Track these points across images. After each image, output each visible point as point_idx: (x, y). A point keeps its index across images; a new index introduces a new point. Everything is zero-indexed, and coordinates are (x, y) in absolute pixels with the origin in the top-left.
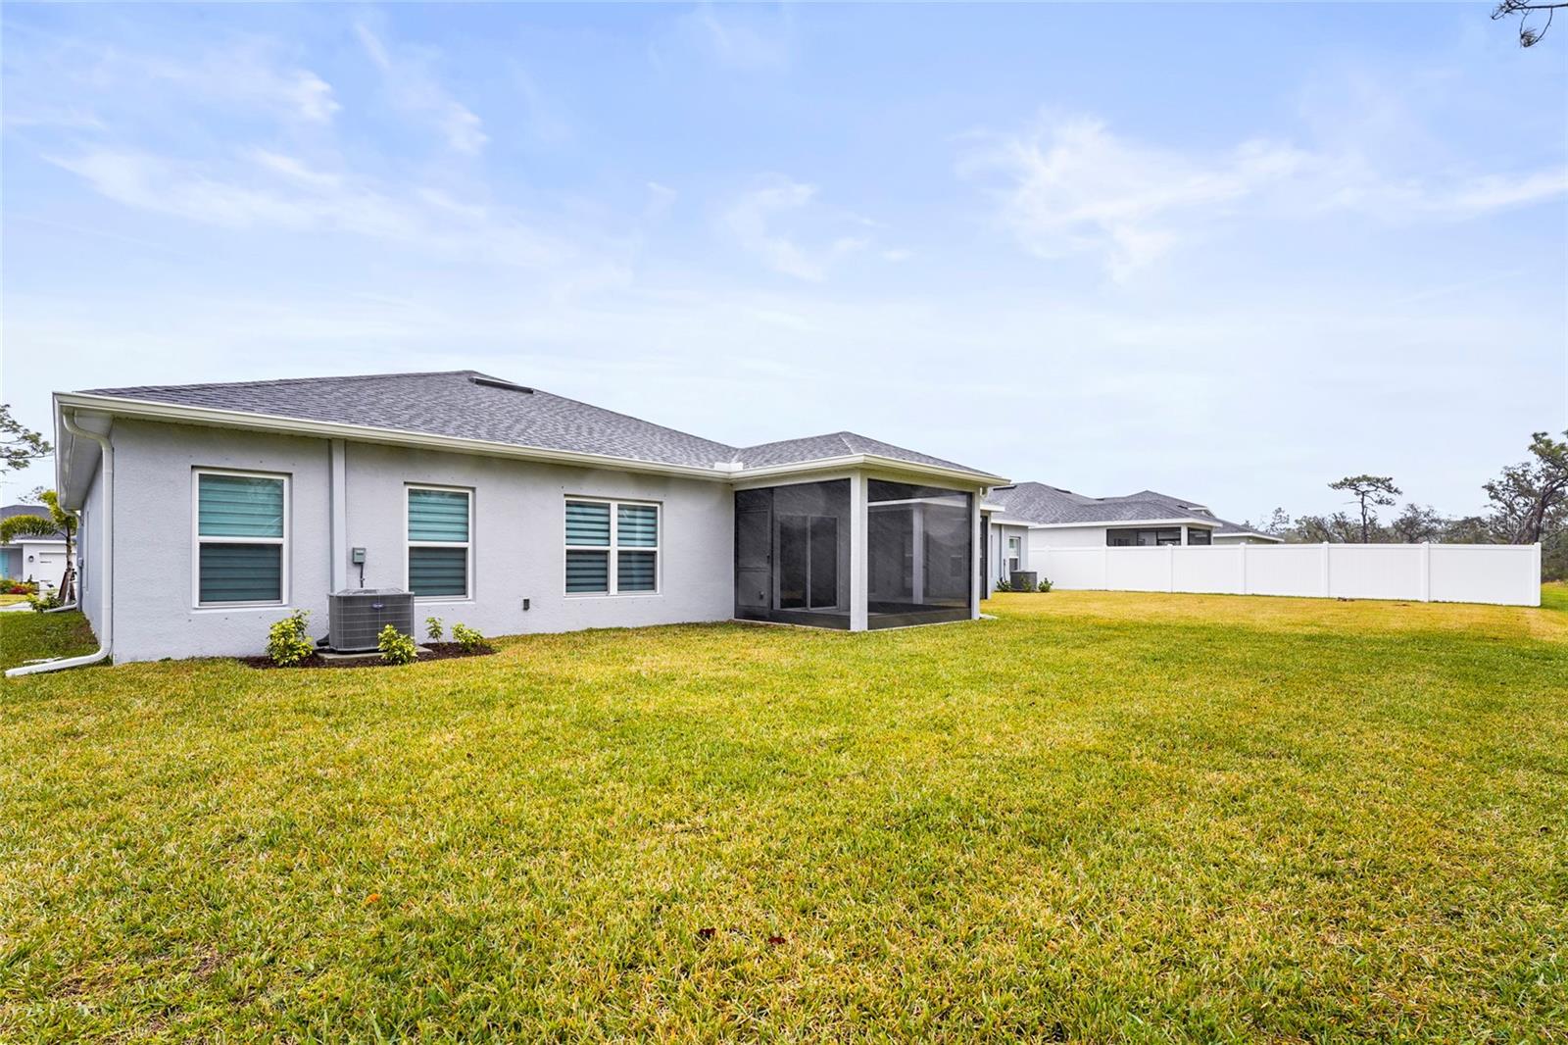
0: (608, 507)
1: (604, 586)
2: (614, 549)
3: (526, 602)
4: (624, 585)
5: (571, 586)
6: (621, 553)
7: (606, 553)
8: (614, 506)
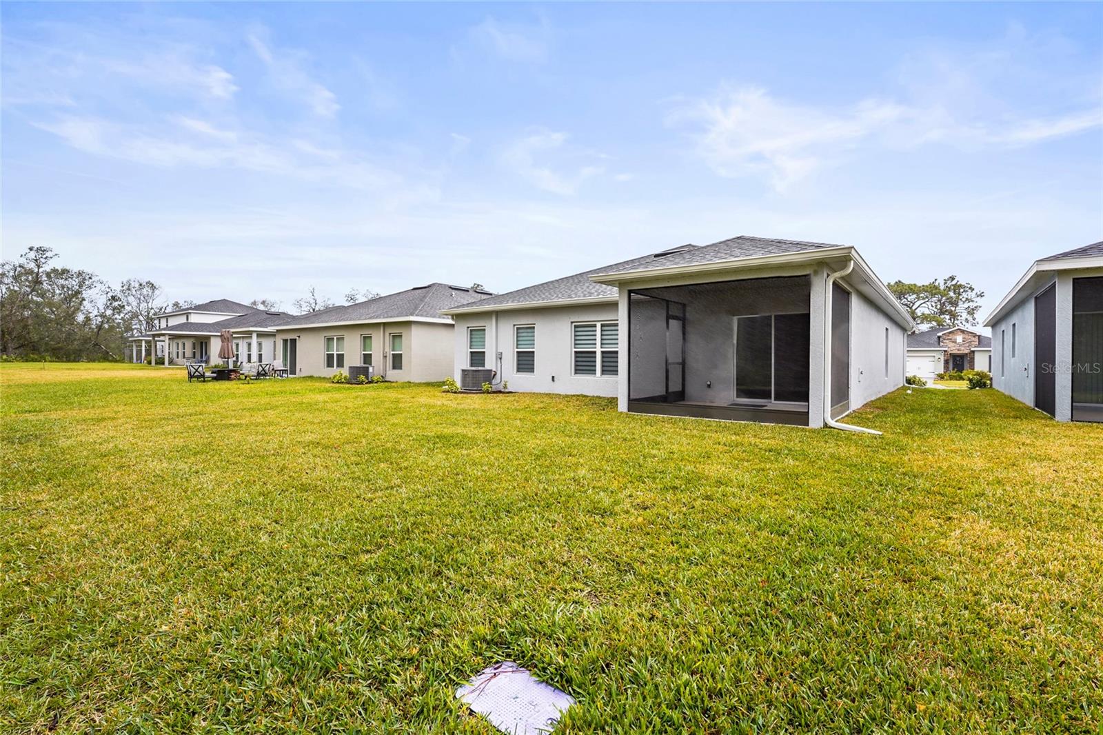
0: (595, 326)
1: (593, 372)
2: (599, 350)
3: (553, 377)
4: (604, 372)
5: (577, 371)
6: (603, 352)
7: (595, 352)
8: (599, 325)
